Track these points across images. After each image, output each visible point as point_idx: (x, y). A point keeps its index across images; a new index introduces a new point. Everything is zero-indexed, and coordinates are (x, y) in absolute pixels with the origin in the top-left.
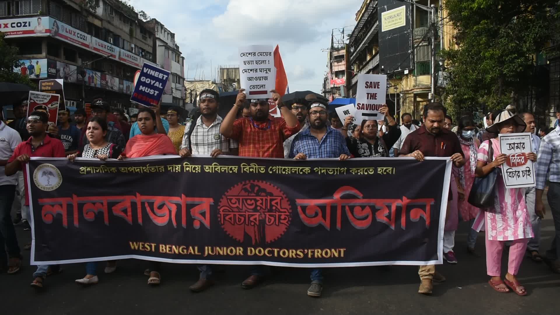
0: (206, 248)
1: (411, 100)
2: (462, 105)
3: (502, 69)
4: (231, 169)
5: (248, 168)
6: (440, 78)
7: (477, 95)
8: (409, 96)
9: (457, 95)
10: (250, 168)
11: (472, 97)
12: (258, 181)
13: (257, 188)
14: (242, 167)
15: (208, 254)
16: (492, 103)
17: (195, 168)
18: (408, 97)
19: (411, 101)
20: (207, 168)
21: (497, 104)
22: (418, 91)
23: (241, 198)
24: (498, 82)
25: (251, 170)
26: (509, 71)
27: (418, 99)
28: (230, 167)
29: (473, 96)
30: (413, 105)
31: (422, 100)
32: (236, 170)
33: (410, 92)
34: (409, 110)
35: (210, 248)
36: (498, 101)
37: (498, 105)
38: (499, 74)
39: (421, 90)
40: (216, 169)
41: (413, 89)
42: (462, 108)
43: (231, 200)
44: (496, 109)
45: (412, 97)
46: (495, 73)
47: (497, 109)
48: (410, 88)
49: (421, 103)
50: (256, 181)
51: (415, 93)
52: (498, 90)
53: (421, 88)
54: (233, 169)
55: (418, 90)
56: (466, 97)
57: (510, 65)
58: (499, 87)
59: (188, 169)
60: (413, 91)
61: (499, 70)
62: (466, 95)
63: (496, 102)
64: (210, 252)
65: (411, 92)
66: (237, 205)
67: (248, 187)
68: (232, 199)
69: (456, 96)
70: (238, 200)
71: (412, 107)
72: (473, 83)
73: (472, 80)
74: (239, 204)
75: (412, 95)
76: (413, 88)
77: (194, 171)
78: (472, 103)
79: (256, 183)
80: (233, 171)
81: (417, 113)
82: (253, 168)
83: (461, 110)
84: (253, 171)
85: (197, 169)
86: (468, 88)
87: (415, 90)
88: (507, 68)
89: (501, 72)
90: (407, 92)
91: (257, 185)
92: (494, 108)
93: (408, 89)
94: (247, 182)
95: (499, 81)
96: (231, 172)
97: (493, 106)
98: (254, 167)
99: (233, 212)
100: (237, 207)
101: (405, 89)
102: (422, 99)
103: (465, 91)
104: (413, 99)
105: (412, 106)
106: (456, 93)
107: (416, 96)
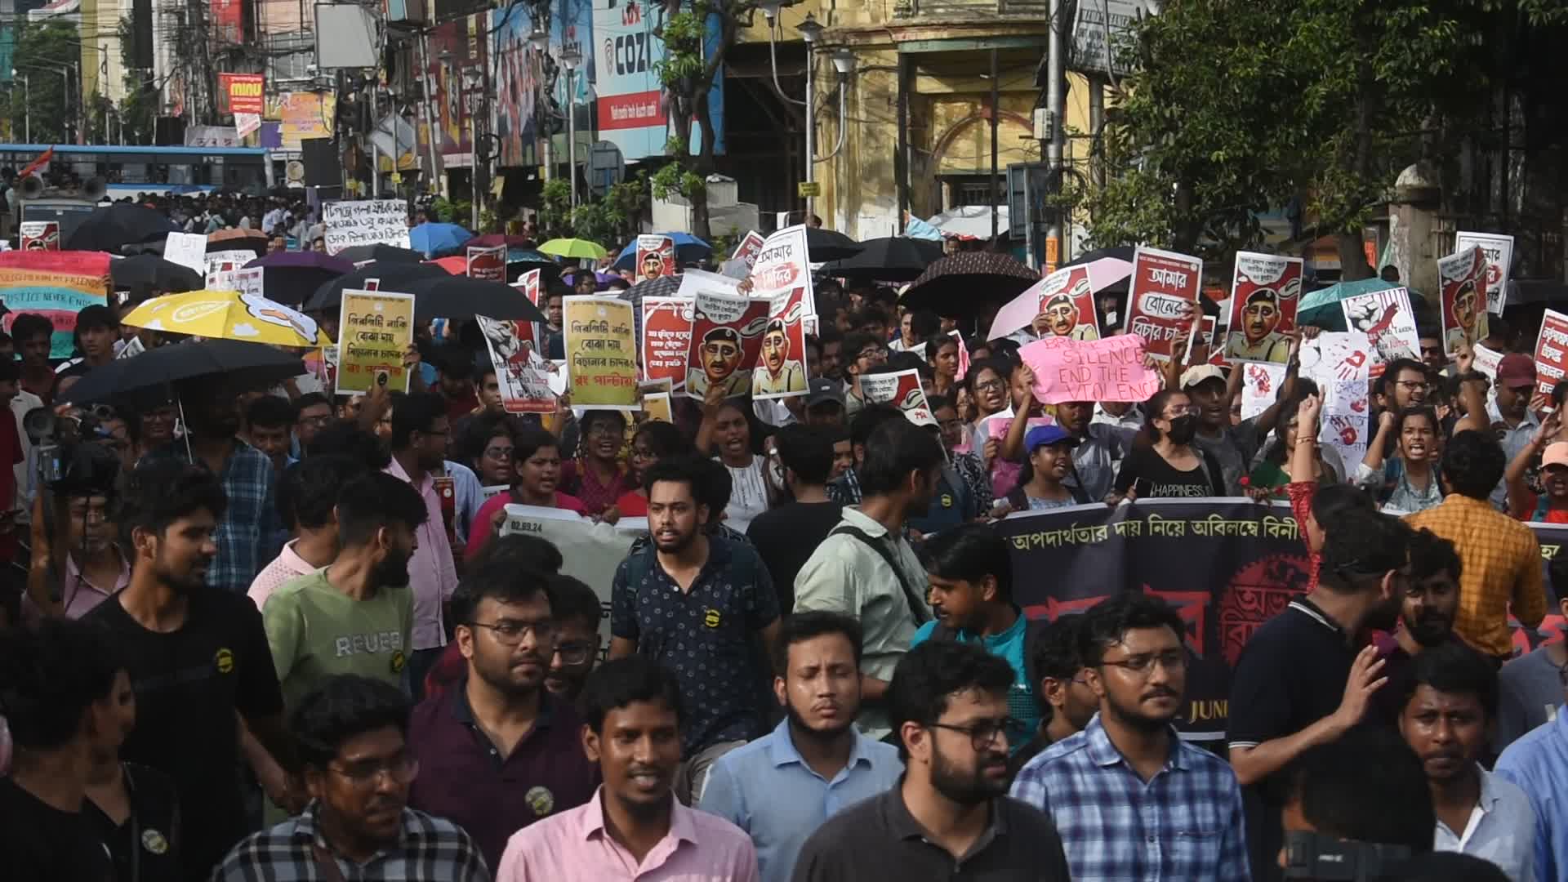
0: (1194, 704)
1: (886, 89)
2: (1198, 187)
3: (1371, 57)
4: (1245, 528)
5: (1277, 528)
6: (1084, 25)
7: (1267, 149)
8: (872, 62)
9: (1177, 142)
10: (1281, 528)
11: (1245, 154)
12: (1295, 557)
13: (1291, 571)
14: (1265, 524)
15: (1199, 717)
16: (1331, 202)
17: (1173, 527)
18: (864, 70)
19: (882, 94)
20: (1198, 526)
21: (1348, 208)
22: (928, 40)
23: (1264, 591)
24: (1354, 115)
25: (1284, 532)
26: (1397, 72)
27: (926, 85)
28: (1244, 523)
29: (1250, 151)
30: (893, 115)
31: (949, 90)
32: (1254, 531)
33: (876, 40)
34: (873, 143)
35: (1202, 704)
36: (1356, 195)
37: (1353, 213)
38: (1357, 82)
39: (945, 35)
40: (1217, 528)
41: (900, 29)
42: (1198, 200)
43: (1242, 593)
44: (1344, 229)
45: (888, 69)
46: (1344, 76)
47: (1349, 229)
48: (875, 19)
49: (940, 109)
50: (1291, 556)
51: (908, 48)
52: (1353, 148)
53: (947, 26)
54: (1249, 527)
55: (930, 35)
56: (1220, 155)
57: (1400, 48)
58: (1357, 136)
59: (1157, 529)
60: (899, 37)
61: (1357, 64)
62: (1221, 149)
63: (1347, 197)
64: (1202, 714)
65: (886, 40)
66: (1255, 605)
67: (1273, 567)
68: (1244, 592)
69: (1171, 143)
70: (1258, 594)
71: (892, 131)
72: (1250, 96)
73: (1246, 81)
74: (1259, 603)
75: (892, 58)
76: (900, 22)
77: (1171, 534)
78: (1246, 181)
79: (1290, 560)
80: (1248, 531)
81: (919, 167)
82: (1287, 528)
83: (1196, 207)
84: (1287, 535)
85: (1177, 529)
86: (1230, 114)
87: (911, 35)
88: (1389, 59)
89: (1367, 71)
90: (859, 42)
91: (1292, 566)
92: (1336, 225)
93: (864, 20)
94: (1273, 557)
95: (1357, 110)
96: (1245, 534)
97: (1334, 214)
98: (1291, 526)
99: (1245, 619)
100: (1255, 611)
101: (844, 22)
102: (949, 85)
103: (1215, 127)
104: (893, 83)
105: (889, 121)
106: (1176, 130)
107: (911, 64)
